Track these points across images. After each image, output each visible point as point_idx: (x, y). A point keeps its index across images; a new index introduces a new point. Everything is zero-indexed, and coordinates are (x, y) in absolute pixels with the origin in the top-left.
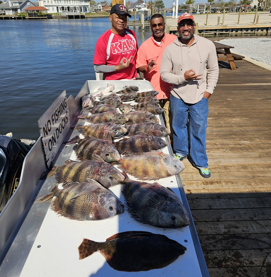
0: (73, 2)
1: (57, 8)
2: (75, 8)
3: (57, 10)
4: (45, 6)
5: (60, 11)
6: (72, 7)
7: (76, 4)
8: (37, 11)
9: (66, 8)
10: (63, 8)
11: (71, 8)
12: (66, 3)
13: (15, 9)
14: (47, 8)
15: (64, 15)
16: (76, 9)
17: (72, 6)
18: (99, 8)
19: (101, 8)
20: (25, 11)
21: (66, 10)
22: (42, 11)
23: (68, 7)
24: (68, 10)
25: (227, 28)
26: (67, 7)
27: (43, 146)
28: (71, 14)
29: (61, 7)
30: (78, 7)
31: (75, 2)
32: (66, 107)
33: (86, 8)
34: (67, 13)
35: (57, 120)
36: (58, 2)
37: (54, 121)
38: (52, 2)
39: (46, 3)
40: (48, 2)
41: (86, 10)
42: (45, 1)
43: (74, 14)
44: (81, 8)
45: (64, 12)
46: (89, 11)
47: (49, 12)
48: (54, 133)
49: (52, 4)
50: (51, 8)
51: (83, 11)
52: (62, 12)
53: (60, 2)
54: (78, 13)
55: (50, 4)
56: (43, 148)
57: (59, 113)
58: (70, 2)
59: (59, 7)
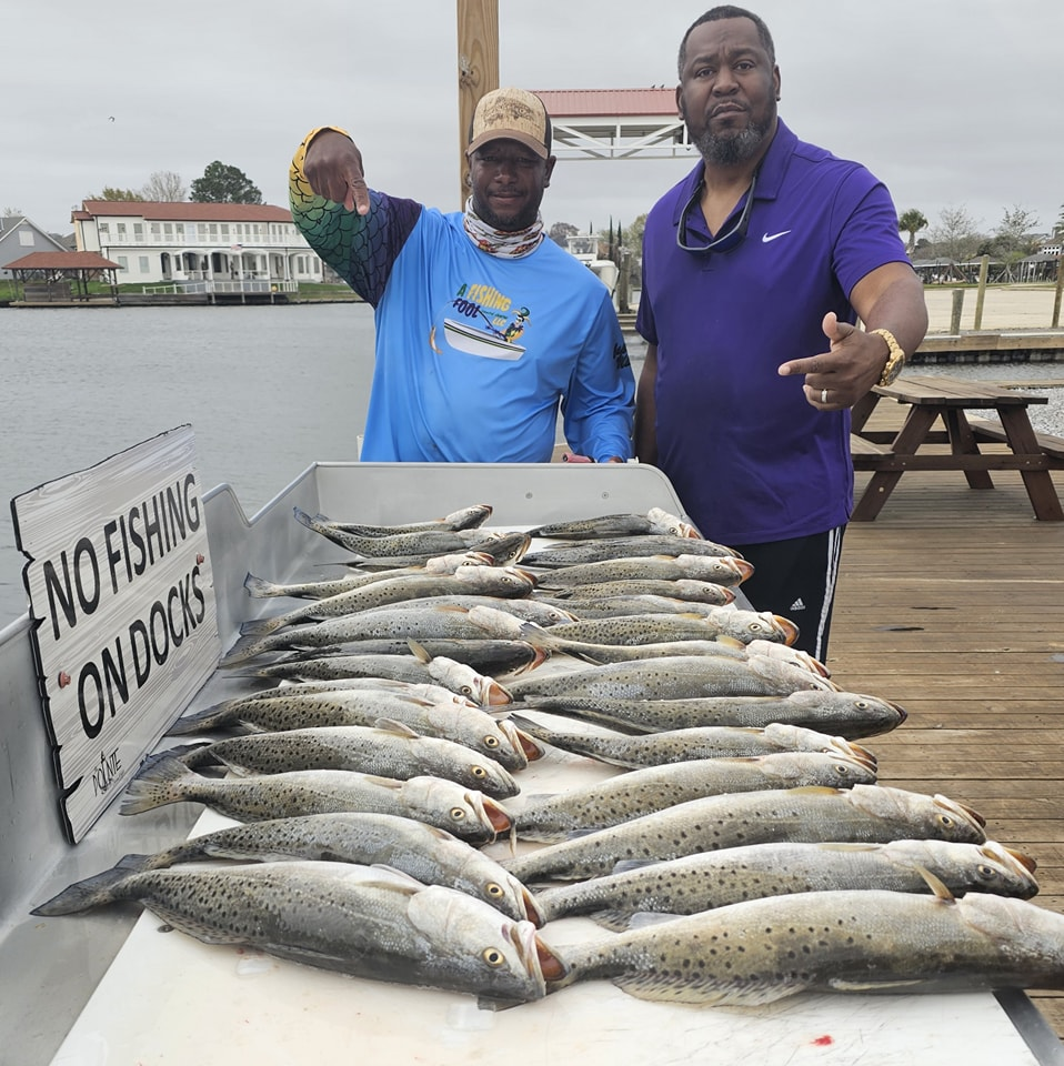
0: (239, 232)
1: (164, 257)
2: (249, 259)
3: (164, 271)
4: (104, 250)
5: (180, 276)
6: (235, 257)
7: (257, 240)
8: (64, 271)
9: (206, 257)
10: (190, 258)
11: (230, 260)
12: (208, 236)
14: (114, 258)
15: (197, 293)
16: (254, 266)
17: (239, 253)
20: (10, 272)
21: (205, 266)
22: (92, 272)
23: (216, 256)
24: (217, 269)
25: (999, 348)
26: (209, 252)
27: (40, 678)
28: (228, 286)
29: (180, 252)
30: (264, 257)
31: (248, 232)
32: (194, 526)
33: (300, 259)
34: (212, 283)
35: (140, 569)
36: (168, 231)
37: (121, 566)
38: (138, 229)
39: (112, 237)
40: (122, 228)
41: (301, 271)
42: (105, 228)
43: (242, 290)
44: (277, 258)
45: (198, 280)
46: (317, 271)
47: (122, 278)
48: (118, 640)
49: (137, 239)
50: (133, 259)
51: (287, 275)
52: (186, 278)
53: (180, 230)
54: (266, 280)
55: (130, 238)
56: (43, 699)
57: (154, 538)
58: (225, 231)
59: (173, 253)
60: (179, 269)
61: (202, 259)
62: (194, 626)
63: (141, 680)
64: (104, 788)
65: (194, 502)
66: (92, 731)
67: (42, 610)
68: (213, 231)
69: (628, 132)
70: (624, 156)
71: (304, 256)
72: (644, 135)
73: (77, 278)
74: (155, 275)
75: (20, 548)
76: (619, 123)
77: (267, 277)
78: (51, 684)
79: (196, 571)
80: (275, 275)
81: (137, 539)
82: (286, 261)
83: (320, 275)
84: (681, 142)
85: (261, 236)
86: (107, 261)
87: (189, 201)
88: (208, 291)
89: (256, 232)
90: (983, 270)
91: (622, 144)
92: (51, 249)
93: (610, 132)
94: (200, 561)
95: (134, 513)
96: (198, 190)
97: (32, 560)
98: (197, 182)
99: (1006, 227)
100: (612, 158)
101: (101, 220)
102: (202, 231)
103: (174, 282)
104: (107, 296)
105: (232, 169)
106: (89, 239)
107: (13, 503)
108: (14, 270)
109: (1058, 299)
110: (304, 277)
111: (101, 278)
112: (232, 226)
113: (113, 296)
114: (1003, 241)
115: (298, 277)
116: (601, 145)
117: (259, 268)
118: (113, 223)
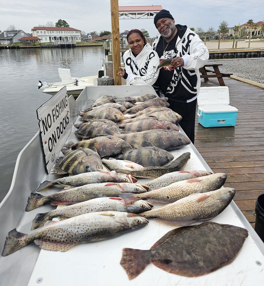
0: (65, 33)
1: (50, 38)
2: (67, 38)
3: (50, 40)
4: (38, 36)
5: (53, 41)
6: (64, 37)
7: (68, 34)
8: (30, 40)
9: (58, 37)
10: (55, 38)
11: (63, 38)
12: (58, 33)
13: (10, 39)
14: (40, 38)
15: (56, 44)
16: (67, 39)
17: (64, 36)
18: (89, 38)
19: (91, 38)
20: (19, 41)
21: (58, 39)
22: (36, 41)
23: (60, 37)
24: (60, 40)
26: (59, 37)
28: (63, 43)
29: (53, 37)
30: (69, 37)
31: (66, 33)
32: (67, 105)
33: (77, 38)
34: (59, 43)
35: (58, 117)
36: (51, 32)
37: (55, 117)
38: (45, 32)
39: (40, 34)
40: (41, 32)
41: (77, 40)
42: (38, 32)
43: (65, 44)
44: (72, 38)
45: (57, 42)
46: (80, 40)
47: (42, 42)
48: (55, 132)
49: (45, 34)
50: (44, 38)
51: (74, 41)
52: (54, 41)
53: (53, 32)
54: (70, 42)
55: (43, 34)
56: (42, 147)
57: (60, 110)
58: (62, 32)
59: (51, 37)
60: (53, 40)
61: (57, 38)
62: (67, 124)
63: (59, 138)
64: (53, 161)
65: (67, 100)
66: (51, 151)
67: (42, 130)
68: (59, 32)
69: (138, 14)
70: (138, 18)
71: (77, 37)
72: (142, 14)
73: (33, 42)
74: (48, 41)
75: (38, 119)
76: (137, 12)
77: (70, 41)
78: (44, 144)
79: (67, 114)
80: (72, 41)
81: (57, 111)
82: (74, 38)
83: (81, 41)
84: (149, 16)
85: (69, 33)
86: (39, 38)
87: (55, 27)
88: (59, 44)
89: (68, 33)
90: (205, 38)
91: (138, 16)
92: (28, 36)
93: (135, 14)
94: (68, 112)
95: (57, 106)
96: (57, 25)
97: (40, 121)
98: (56, 23)
99: (209, 30)
100: (136, 19)
101: (37, 31)
102: (57, 32)
103: (52, 42)
104: (39, 45)
105: (64, 21)
106: (35, 34)
107: (37, 111)
108: (20, 40)
109: (219, 44)
110: (77, 41)
111: (38, 42)
112: (63, 32)
113: (40, 45)
114: (208, 33)
115: (76, 41)
116: (134, 16)
117: (69, 39)
118: (40, 31)
